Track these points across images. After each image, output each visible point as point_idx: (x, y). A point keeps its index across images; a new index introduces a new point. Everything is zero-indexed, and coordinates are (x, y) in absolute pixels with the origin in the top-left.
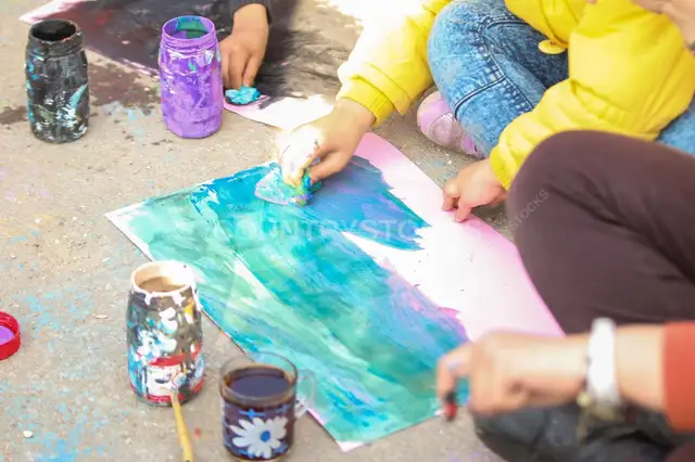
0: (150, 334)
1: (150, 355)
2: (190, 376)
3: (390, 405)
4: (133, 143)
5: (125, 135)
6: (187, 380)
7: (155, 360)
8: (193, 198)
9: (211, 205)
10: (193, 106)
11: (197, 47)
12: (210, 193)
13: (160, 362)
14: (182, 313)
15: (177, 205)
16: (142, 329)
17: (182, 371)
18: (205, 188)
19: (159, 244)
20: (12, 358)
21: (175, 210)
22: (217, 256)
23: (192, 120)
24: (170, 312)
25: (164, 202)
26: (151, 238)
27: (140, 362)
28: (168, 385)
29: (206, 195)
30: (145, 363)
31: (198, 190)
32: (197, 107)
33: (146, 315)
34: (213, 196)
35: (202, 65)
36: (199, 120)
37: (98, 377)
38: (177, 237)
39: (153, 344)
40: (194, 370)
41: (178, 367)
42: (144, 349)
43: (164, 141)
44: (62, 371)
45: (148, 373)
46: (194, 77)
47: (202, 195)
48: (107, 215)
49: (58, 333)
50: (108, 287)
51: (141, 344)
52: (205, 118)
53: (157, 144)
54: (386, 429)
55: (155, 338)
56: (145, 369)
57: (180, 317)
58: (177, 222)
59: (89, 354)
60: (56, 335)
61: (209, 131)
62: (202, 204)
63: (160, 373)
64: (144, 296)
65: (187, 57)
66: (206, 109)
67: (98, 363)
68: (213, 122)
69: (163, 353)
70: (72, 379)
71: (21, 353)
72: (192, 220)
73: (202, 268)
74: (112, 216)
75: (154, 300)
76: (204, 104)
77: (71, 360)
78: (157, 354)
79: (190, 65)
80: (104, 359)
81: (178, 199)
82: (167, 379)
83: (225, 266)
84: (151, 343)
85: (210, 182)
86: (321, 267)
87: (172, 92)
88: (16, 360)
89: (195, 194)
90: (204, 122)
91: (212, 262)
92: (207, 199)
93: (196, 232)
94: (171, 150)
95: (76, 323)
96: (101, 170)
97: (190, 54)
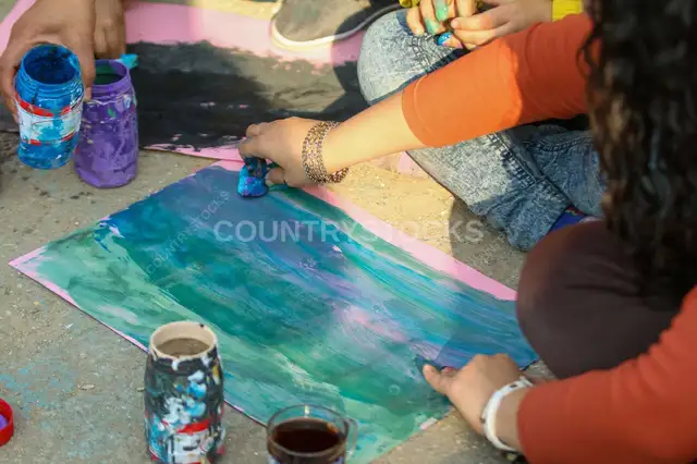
0: (180, 400)
1: (178, 422)
2: (217, 439)
3: (374, 425)
4: (49, 199)
5: (39, 192)
6: (215, 444)
7: (183, 428)
8: (96, 235)
9: (116, 240)
10: (114, 154)
11: (116, 92)
12: (111, 228)
13: (189, 429)
14: (210, 374)
15: (82, 245)
16: (168, 397)
17: (210, 435)
18: (104, 224)
19: (77, 288)
20: (10, 443)
21: (81, 250)
22: (142, 294)
23: (113, 168)
24: (199, 375)
25: (66, 244)
26: (67, 284)
27: (166, 431)
28: (197, 452)
29: (107, 230)
30: (172, 432)
31: (98, 228)
32: (117, 155)
33: (173, 381)
34: (115, 231)
35: (121, 110)
36: (120, 168)
37: (109, 452)
38: (94, 279)
39: (182, 411)
40: (220, 433)
41: (206, 432)
42: (172, 418)
43: (82, 193)
44: (69, 450)
45: (176, 442)
46: (114, 124)
47: (104, 231)
48: (11, 263)
49: (49, 410)
50: (83, 355)
51: (167, 412)
52: (125, 165)
53: (76, 197)
54: (380, 450)
55: (184, 404)
56: (172, 438)
57: (208, 378)
58: (87, 263)
59: (91, 429)
60: (48, 413)
61: (128, 178)
62: (107, 240)
63: (188, 440)
64: (171, 361)
65: (105, 103)
66: (125, 156)
67: (104, 437)
68: (131, 169)
69: (192, 418)
70: (82, 457)
71: (17, 436)
72: (103, 258)
73: (132, 309)
74: (17, 263)
75: (182, 365)
76: (124, 151)
77: (73, 436)
78: (186, 421)
79: (110, 112)
80: (109, 433)
81: (81, 238)
82: (196, 444)
83: (154, 304)
84: (179, 410)
85: (107, 218)
86: (252, 292)
87: (90, 141)
88: (16, 444)
89: (97, 232)
90: (124, 170)
91: (140, 300)
92: (111, 235)
93: (111, 271)
94: (93, 202)
95: (63, 398)
96: (29, 231)
97: (108, 100)
